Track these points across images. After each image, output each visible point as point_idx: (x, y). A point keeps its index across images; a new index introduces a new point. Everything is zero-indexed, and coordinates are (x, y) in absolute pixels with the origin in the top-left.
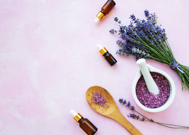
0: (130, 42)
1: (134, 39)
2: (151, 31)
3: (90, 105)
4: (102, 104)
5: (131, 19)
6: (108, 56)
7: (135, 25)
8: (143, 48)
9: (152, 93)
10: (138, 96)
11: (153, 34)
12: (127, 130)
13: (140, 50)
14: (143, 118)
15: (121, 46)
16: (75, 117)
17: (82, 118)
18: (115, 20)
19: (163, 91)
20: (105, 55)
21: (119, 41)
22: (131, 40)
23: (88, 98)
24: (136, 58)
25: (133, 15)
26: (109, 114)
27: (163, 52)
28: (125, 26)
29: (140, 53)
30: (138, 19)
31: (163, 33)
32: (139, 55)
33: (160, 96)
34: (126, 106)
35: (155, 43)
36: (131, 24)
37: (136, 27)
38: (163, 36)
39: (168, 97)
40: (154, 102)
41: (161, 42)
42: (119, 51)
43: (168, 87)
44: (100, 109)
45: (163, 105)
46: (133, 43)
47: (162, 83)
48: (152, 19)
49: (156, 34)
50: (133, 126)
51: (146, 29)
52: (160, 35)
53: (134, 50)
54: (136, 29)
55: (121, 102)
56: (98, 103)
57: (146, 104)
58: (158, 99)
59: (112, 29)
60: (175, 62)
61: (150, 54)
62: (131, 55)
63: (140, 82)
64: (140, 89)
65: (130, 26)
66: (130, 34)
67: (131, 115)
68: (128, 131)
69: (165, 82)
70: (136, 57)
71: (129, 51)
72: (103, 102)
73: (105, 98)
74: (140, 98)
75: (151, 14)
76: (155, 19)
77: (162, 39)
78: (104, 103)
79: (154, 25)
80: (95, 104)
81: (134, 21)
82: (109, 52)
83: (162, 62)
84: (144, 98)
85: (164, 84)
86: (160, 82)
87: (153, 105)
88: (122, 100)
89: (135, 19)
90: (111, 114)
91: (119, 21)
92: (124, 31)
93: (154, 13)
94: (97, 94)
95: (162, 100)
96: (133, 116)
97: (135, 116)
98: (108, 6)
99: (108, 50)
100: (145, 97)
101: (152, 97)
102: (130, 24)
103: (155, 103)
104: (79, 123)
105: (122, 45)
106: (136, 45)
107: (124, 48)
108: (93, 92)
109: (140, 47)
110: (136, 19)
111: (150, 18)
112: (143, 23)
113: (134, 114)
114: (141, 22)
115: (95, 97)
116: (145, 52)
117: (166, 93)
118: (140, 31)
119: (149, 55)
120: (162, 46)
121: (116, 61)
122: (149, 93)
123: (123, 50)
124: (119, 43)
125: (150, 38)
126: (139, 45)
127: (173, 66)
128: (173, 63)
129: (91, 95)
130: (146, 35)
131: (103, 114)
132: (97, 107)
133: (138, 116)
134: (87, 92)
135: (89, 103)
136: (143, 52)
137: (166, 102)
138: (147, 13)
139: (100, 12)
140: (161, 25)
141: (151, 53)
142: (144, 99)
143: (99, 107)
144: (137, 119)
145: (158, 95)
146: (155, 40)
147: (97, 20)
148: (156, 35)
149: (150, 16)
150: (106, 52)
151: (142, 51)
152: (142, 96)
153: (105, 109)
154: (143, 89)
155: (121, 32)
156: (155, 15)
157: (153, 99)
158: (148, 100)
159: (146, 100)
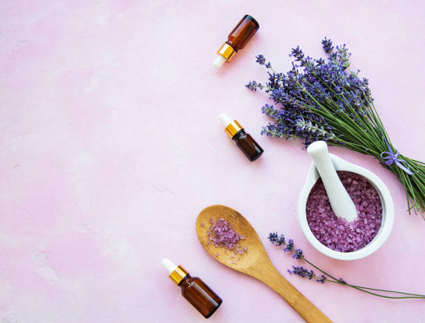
0: (292, 107)
1: (301, 100)
2: (337, 84)
3: (205, 248)
4: (231, 245)
5: (293, 58)
6: (243, 139)
7: (301, 71)
8: (321, 121)
9: (343, 217)
10: (311, 224)
11: (341, 89)
12: (287, 302)
13: (314, 124)
14: (323, 276)
15: (273, 118)
16: (172, 273)
17: (188, 276)
18: (257, 61)
19: (366, 213)
20: (236, 137)
21: (267, 105)
22: (295, 103)
23: (201, 232)
24: (306, 144)
25: (298, 49)
26: (247, 267)
27: (364, 129)
28: (281, 74)
29: (314, 131)
30: (308, 57)
31: (364, 88)
32: (311, 137)
33: (360, 224)
34: (284, 250)
35: (348, 110)
36: (294, 68)
37: (306, 76)
38: (364, 94)
39: (377, 227)
40: (348, 239)
41: (359, 107)
42: (267, 130)
43: (378, 205)
44: (227, 257)
45: (367, 244)
46: (299, 110)
47: (363, 197)
48: (338, 58)
49: (349, 89)
50: (302, 295)
51: (327, 79)
52: (357, 93)
53: (301, 124)
54: (305, 80)
55: (274, 240)
56: (223, 243)
57: (329, 242)
58: (356, 231)
59: (252, 82)
60: (390, 150)
61: (335, 134)
62: (295, 137)
63: (314, 193)
64: (316, 210)
65: (291, 72)
66: (291, 89)
67: (295, 268)
68: (290, 304)
69: (371, 194)
70: (304, 141)
71: (290, 127)
72: (234, 241)
73: (238, 232)
74: (316, 229)
75: (337, 47)
76: (347, 57)
77: (363, 101)
78: (237, 242)
79: (343, 70)
80: (217, 245)
81: (299, 63)
82: (247, 131)
83: (363, 151)
84: (325, 230)
85: (367, 199)
86: (359, 193)
87: (345, 245)
88: (277, 236)
89: (302, 57)
90: (251, 268)
91: (266, 63)
92: (277, 84)
93: (345, 45)
94: (220, 224)
95: (364, 233)
96: (300, 272)
97: (306, 271)
98: (243, 30)
99: (244, 127)
100: (328, 226)
101: (341, 227)
102: (291, 68)
103: (350, 241)
104: (181, 286)
105: (274, 114)
106: (305, 114)
107: (279, 120)
108: (211, 220)
109: (315, 118)
110: (305, 57)
111: (335, 55)
112: (319, 67)
113: (302, 268)
114: (316, 64)
115: (215, 230)
116: (325, 129)
117: (374, 218)
118: (312, 83)
120: (361, 116)
121: (262, 151)
122: (336, 218)
123: (276, 126)
124: (267, 111)
125: (335, 99)
126: (311, 113)
127: (386, 160)
128: (387, 153)
129: (208, 225)
130: (327, 91)
131: (233, 267)
132: (221, 251)
133: (312, 272)
134: (197, 219)
135: (202, 244)
136: (320, 130)
137: (373, 238)
138: (327, 46)
139: (226, 43)
140: (359, 71)
141: (339, 131)
143: (226, 252)
144: (310, 279)
145: (355, 222)
146: (348, 103)
147: (219, 61)
148: (348, 92)
149: (335, 50)
150: (238, 129)
151: (319, 127)
152: (321, 225)
153: (238, 256)
154: (322, 210)
155: (272, 87)
156: (346, 48)
157: (345, 231)
158: (333, 233)
159: (330, 235)
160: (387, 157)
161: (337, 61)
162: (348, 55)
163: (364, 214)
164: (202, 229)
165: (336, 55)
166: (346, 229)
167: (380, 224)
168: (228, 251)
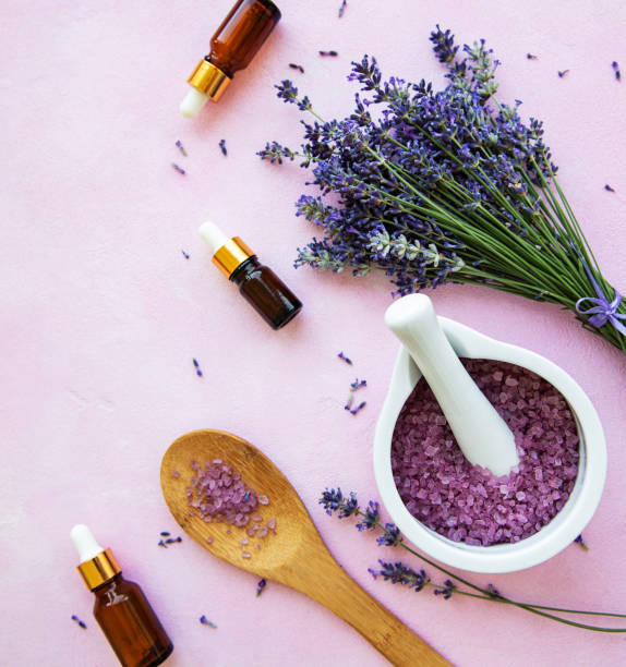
0: (358, 202)
1: (379, 185)
2: (466, 140)
3: (182, 526)
4: (239, 517)
5: (358, 86)
6: (254, 281)
7: (377, 113)
8: (430, 231)
9: (483, 466)
11: (474, 152)
12: (369, 640)
13: (411, 239)
14: (448, 582)
15: (320, 227)
18: (279, 95)
19: (540, 453)
20: (238, 275)
21: (305, 198)
22: (364, 193)
23: (174, 490)
24: (398, 284)
25: (365, 62)
26: (275, 565)
27: (534, 243)
28: (333, 123)
29: (412, 257)
30: (392, 80)
31: (533, 143)
32: (409, 269)
33: (524, 480)
34: (359, 526)
35: (493, 202)
37: (387, 125)
38: (533, 158)
39: (567, 485)
40: (496, 516)
41: (520, 191)
42: (309, 253)
43: (568, 434)
44: (232, 542)
45: (543, 524)
46: (375, 209)
47: (531, 414)
48: (469, 74)
49: (495, 150)
52: (515, 156)
53: (381, 242)
54: (388, 134)
55: (333, 506)
56: (222, 512)
57: (451, 522)
58: (514, 498)
59: (271, 144)
60: (600, 293)
61: (464, 258)
63: (414, 410)
64: (418, 450)
65: (352, 117)
66: (356, 160)
67: (385, 566)
68: (374, 645)
69: (552, 407)
70: (396, 279)
71: (357, 248)
72: (246, 509)
73: (254, 487)
74: (420, 495)
75: (466, 48)
76: (489, 71)
77: (530, 176)
78: (252, 510)
79: (481, 103)
80: (208, 519)
81: (371, 95)
82: (263, 261)
83: (533, 296)
84: (442, 494)
85: (543, 419)
86: (521, 405)
87: (491, 531)
88: (339, 495)
89: (377, 80)
90: (284, 568)
91: (300, 98)
92: (326, 147)
93: (483, 41)
95: (534, 502)
96: (395, 574)
97: (409, 571)
99: (255, 251)
100: (447, 488)
101: (481, 489)
102: (352, 109)
103: (501, 521)
105: (322, 218)
106: (389, 217)
107: (333, 232)
108: (194, 462)
109: (414, 226)
110: (385, 79)
111: (461, 68)
112: (420, 100)
113: (399, 565)
114: (413, 93)
115: (204, 484)
116: (440, 250)
117: (558, 463)
118: (408, 139)
119: (461, 263)
120: (526, 215)
121: (298, 304)
122: (467, 466)
123: (330, 242)
124: (309, 209)
125: (460, 176)
126: (404, 214)
127: (591, 315)
128: (593, 299)
129: (187, 475)
130: (438, 160)
131: (246, 564)
132: (218, 531)
133: (423, 572)
134: (163, 463)
135: (177, 517)
136: (426, 253)
137: (557, 512)
138: (443, 46)
139: (206, 58)
140: (519, 103)
141: (472, 252)
142: (439, 502)
143: (229, 532)
144: (418, 590)
145: (514, 477)
146: (492, 186)
147: (191, 101)
148: (492, 157)
149: (461, 55)
150: (242, 258)
151: (425, 246)
152: (431, 485)
153: (255, 540)
154: (432, 451)
155: (314, 156)
156: (487, 48)
157: (489, 499)
158: (460, 503)
159: (452, 506)
160: (592, 310)
161: (467, 81)
162: (492, 65)
163: (535, 456)
164: (175, 484)
165: (464, 65)
166: (490, 494)
167: (575, 478)
168: (234, 529)
